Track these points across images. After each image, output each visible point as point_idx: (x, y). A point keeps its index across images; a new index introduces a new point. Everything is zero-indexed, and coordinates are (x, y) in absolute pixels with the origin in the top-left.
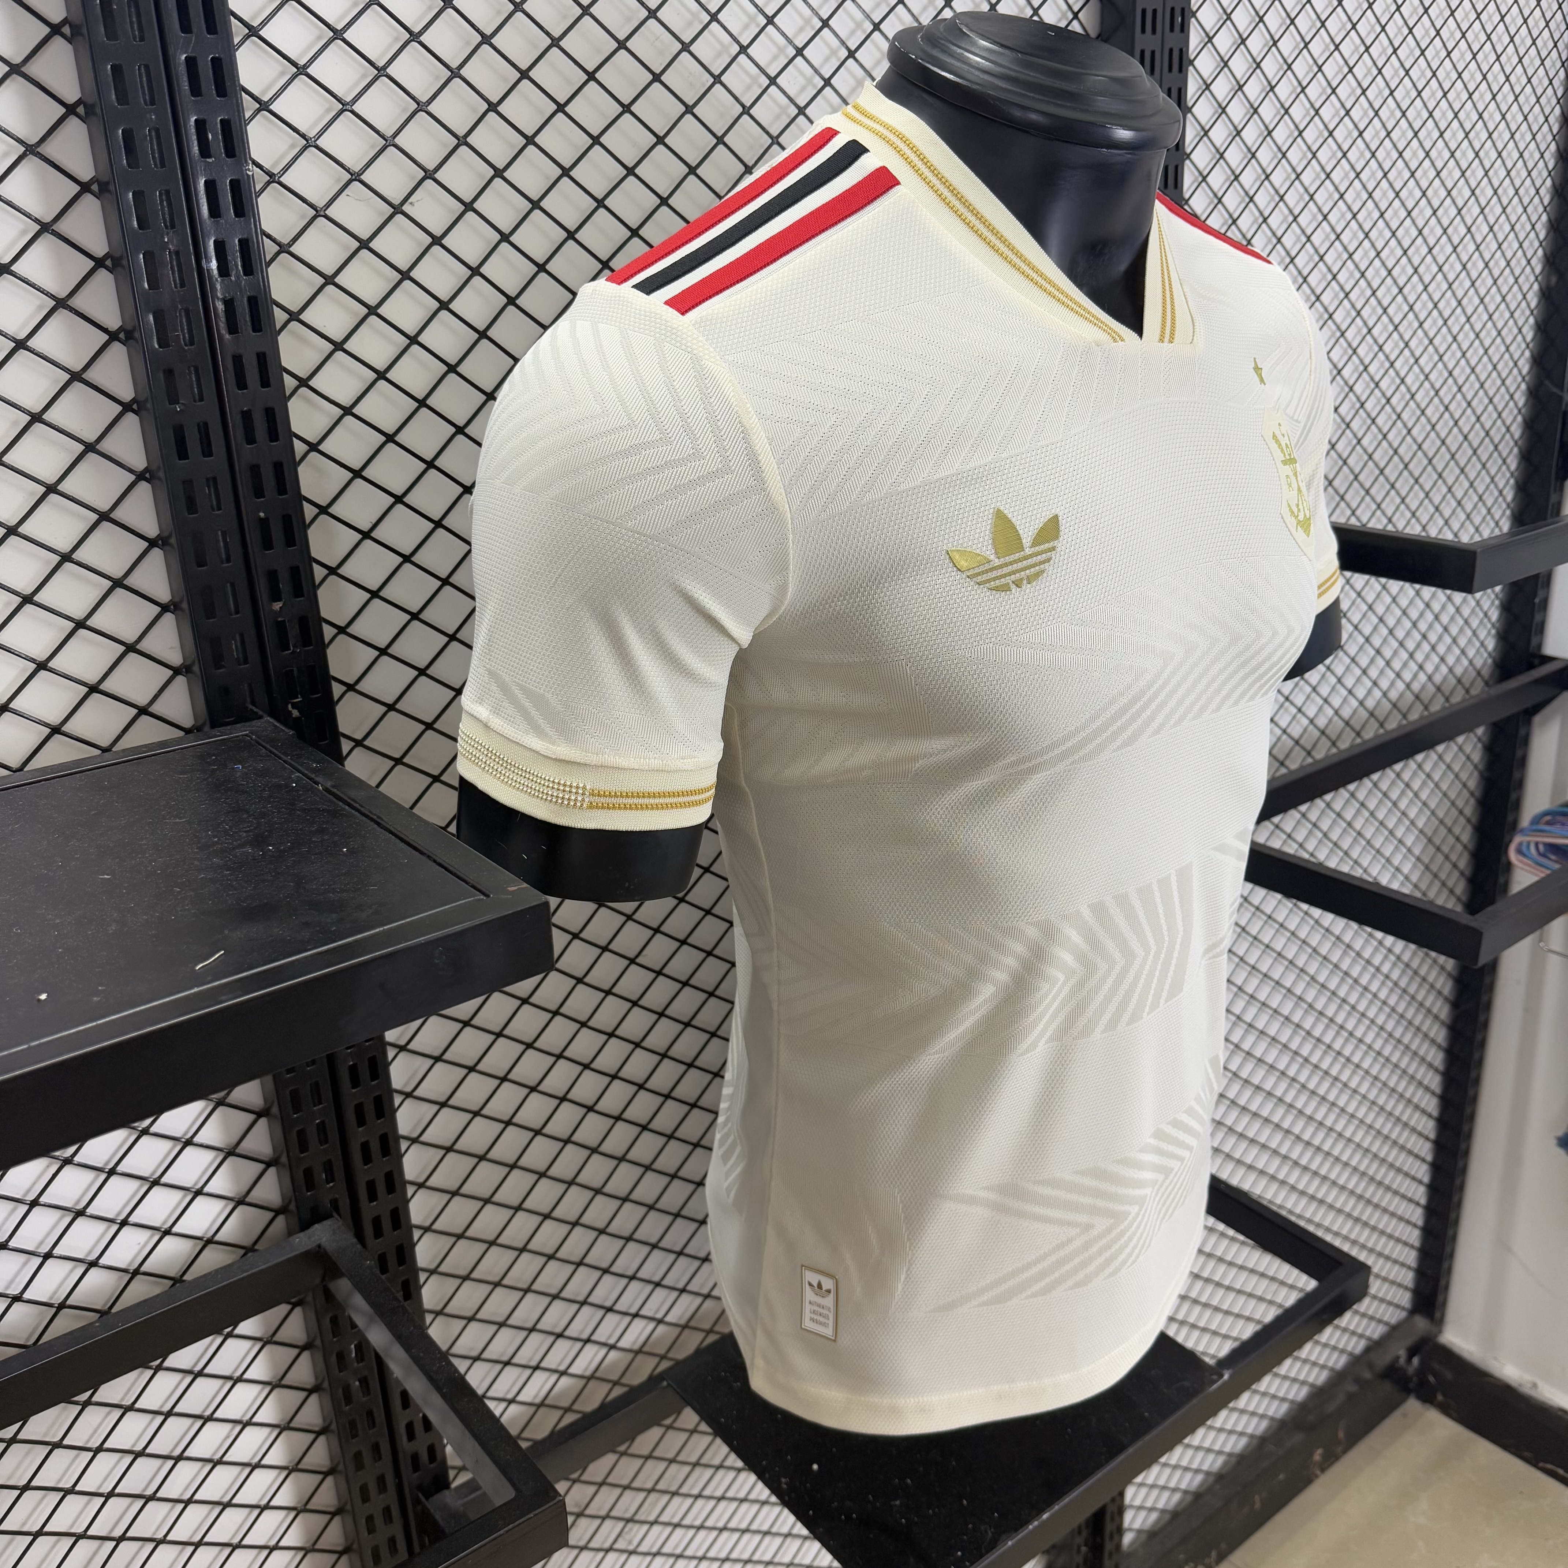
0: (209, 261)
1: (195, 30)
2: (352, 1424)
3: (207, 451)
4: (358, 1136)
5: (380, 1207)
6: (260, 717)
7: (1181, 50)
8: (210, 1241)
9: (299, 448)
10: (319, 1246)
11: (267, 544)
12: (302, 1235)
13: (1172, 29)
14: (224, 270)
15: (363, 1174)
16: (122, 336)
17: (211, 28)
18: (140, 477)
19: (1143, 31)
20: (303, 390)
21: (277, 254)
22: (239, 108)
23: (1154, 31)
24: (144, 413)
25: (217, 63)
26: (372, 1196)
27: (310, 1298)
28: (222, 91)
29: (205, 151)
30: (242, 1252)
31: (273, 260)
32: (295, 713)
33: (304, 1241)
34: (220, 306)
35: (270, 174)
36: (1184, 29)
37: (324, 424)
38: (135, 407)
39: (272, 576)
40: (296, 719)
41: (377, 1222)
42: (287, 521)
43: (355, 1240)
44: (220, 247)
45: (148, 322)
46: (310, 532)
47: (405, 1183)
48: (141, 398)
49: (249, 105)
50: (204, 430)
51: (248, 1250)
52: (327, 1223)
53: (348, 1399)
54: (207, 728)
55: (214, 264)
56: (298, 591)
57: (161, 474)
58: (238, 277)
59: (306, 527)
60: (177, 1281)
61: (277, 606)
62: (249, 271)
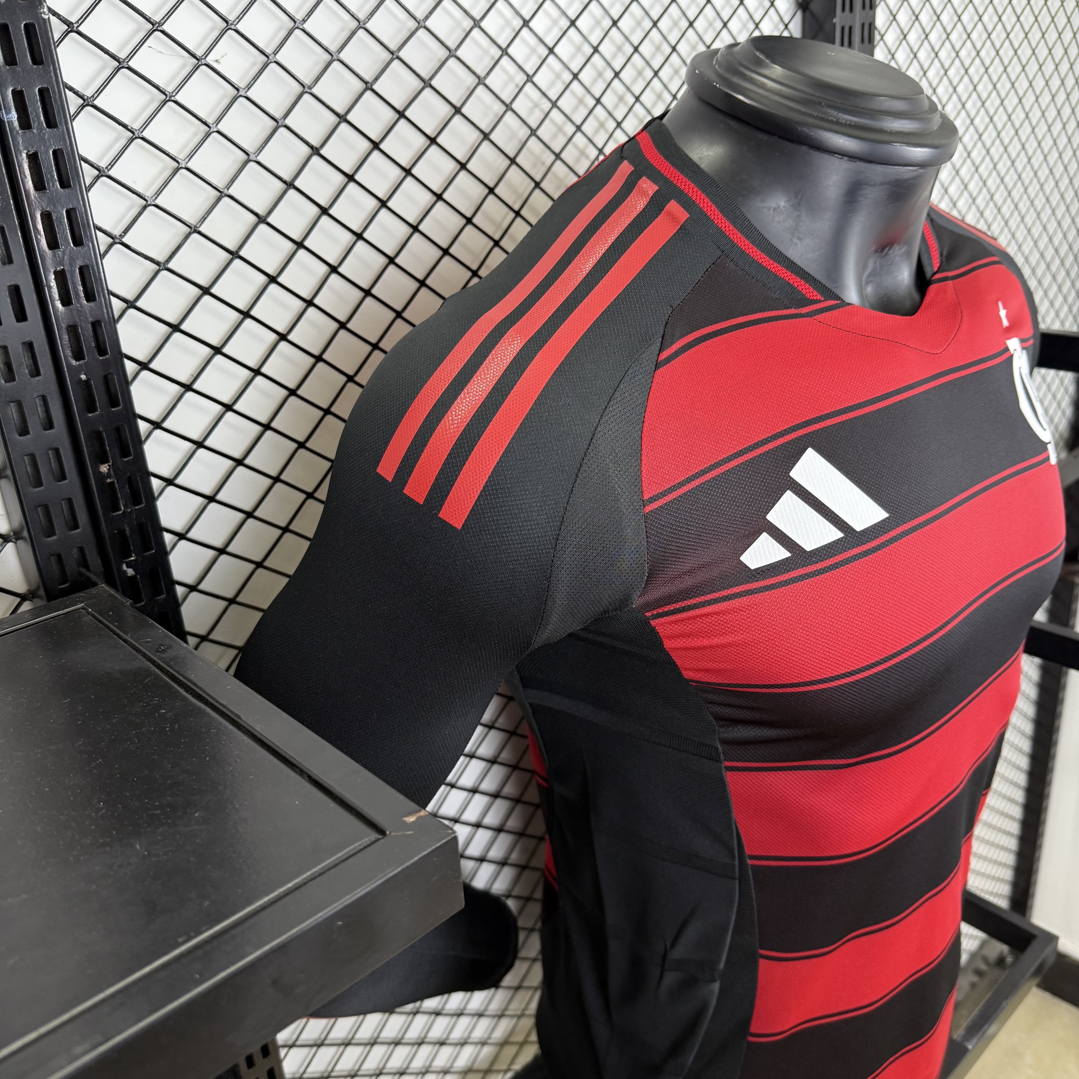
0: (8, 112)
9: (117, 305)
11: (92, 406)
14: (25, 123)
20: (118, 248)
21: (81, 107)
31: (77, 113)
32: (130, 572)
34: (24, 162)
35: (68, 23)
37: (139, 280)
39: (99, 439)
40: (133, 578)
42: (109, 382)
44: (19, 96)
46: (133, 389)
50: (15, 292)
54: (42, 592)
55: (14, 116)
56: (125, 452)
58: (40, 129)
59: (128, 384)
61: (104, 468)
62: (51, 123)
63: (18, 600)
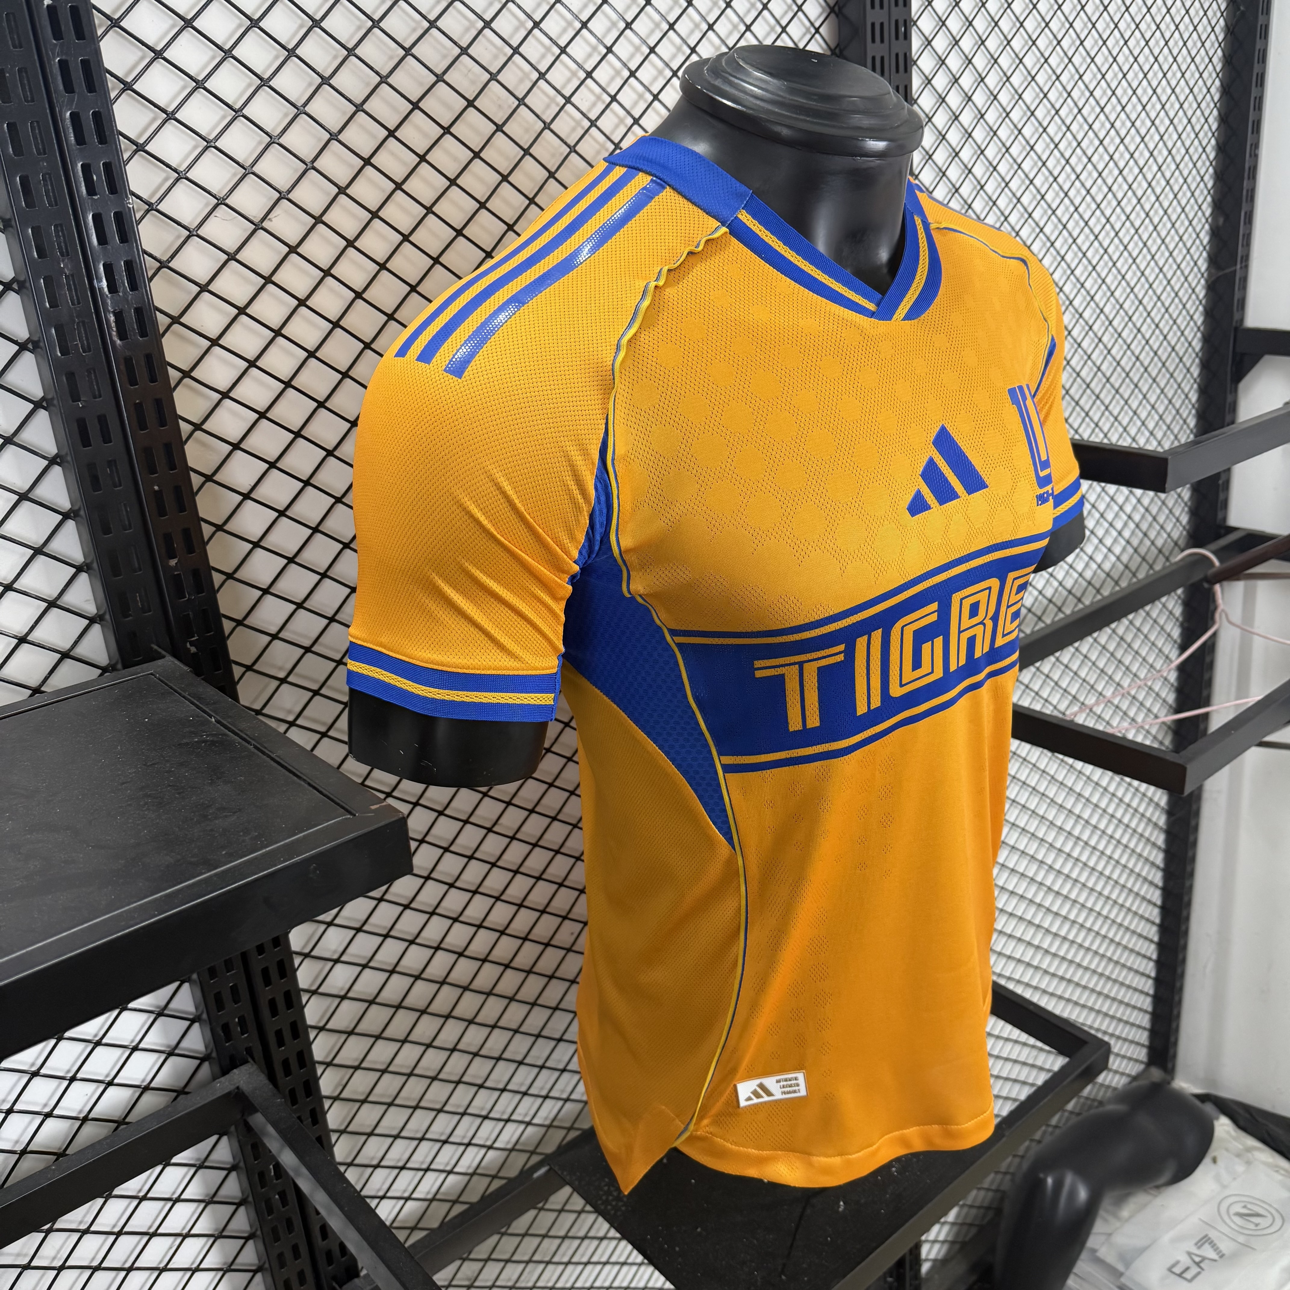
0: (100, 280)
1: (77, 89)
2: (274, 1230)
3: (107, 439)
4: (265, 994)
5: (287, 1052)
6: (164, 657)
7: (905, 55)
8: (146, 1088)
9: (185, 428)
10: (238, 1088)
11: (162, 512)
12: (223, 1079)
13: (897, 38)
14: (112, 288)
15: (272, 1025)
16: (30, 346)
17: (91, 88)
18: (53, 461)
19: (873, 41)
20: (187, 381)
21: (159, 269)
22: (118, 152)
23: (882, 41)
24: (52, 408)
25: (97, 116)
26: (281, 1042)
27: (233, 1128)
28: (103, 140)
29: (91, 191)
30: (175, 1094)
31: (154, 275)
32: (193, 650)
33: (224, 1085)
34: (112, 318)
35: (149, 204)
36: (907, 37)
37: (206, 406)
38: (44, 404)
39: (168, 538)
40: (195, 654)
41: (286, 1064)
42: (178, 491)
43: (267, 1082)
44: (109, 269)
45: (51, 334)
46: (198, 498)
47: (307, 1027)
48: (49, 396)
49: (126, 149)
50: (103, 420)
51: (180, 1092)
52: (244, 1068)
53: (270, 1211)
54: (119, 666)
55: (104, 283)
56: (191, 550)
57: (69, 458)
58: (125, 292)
59: (194, 494)
60: (120, 1123)
61: (173, 562)
62: (134, 286)
63: (100, 671)
